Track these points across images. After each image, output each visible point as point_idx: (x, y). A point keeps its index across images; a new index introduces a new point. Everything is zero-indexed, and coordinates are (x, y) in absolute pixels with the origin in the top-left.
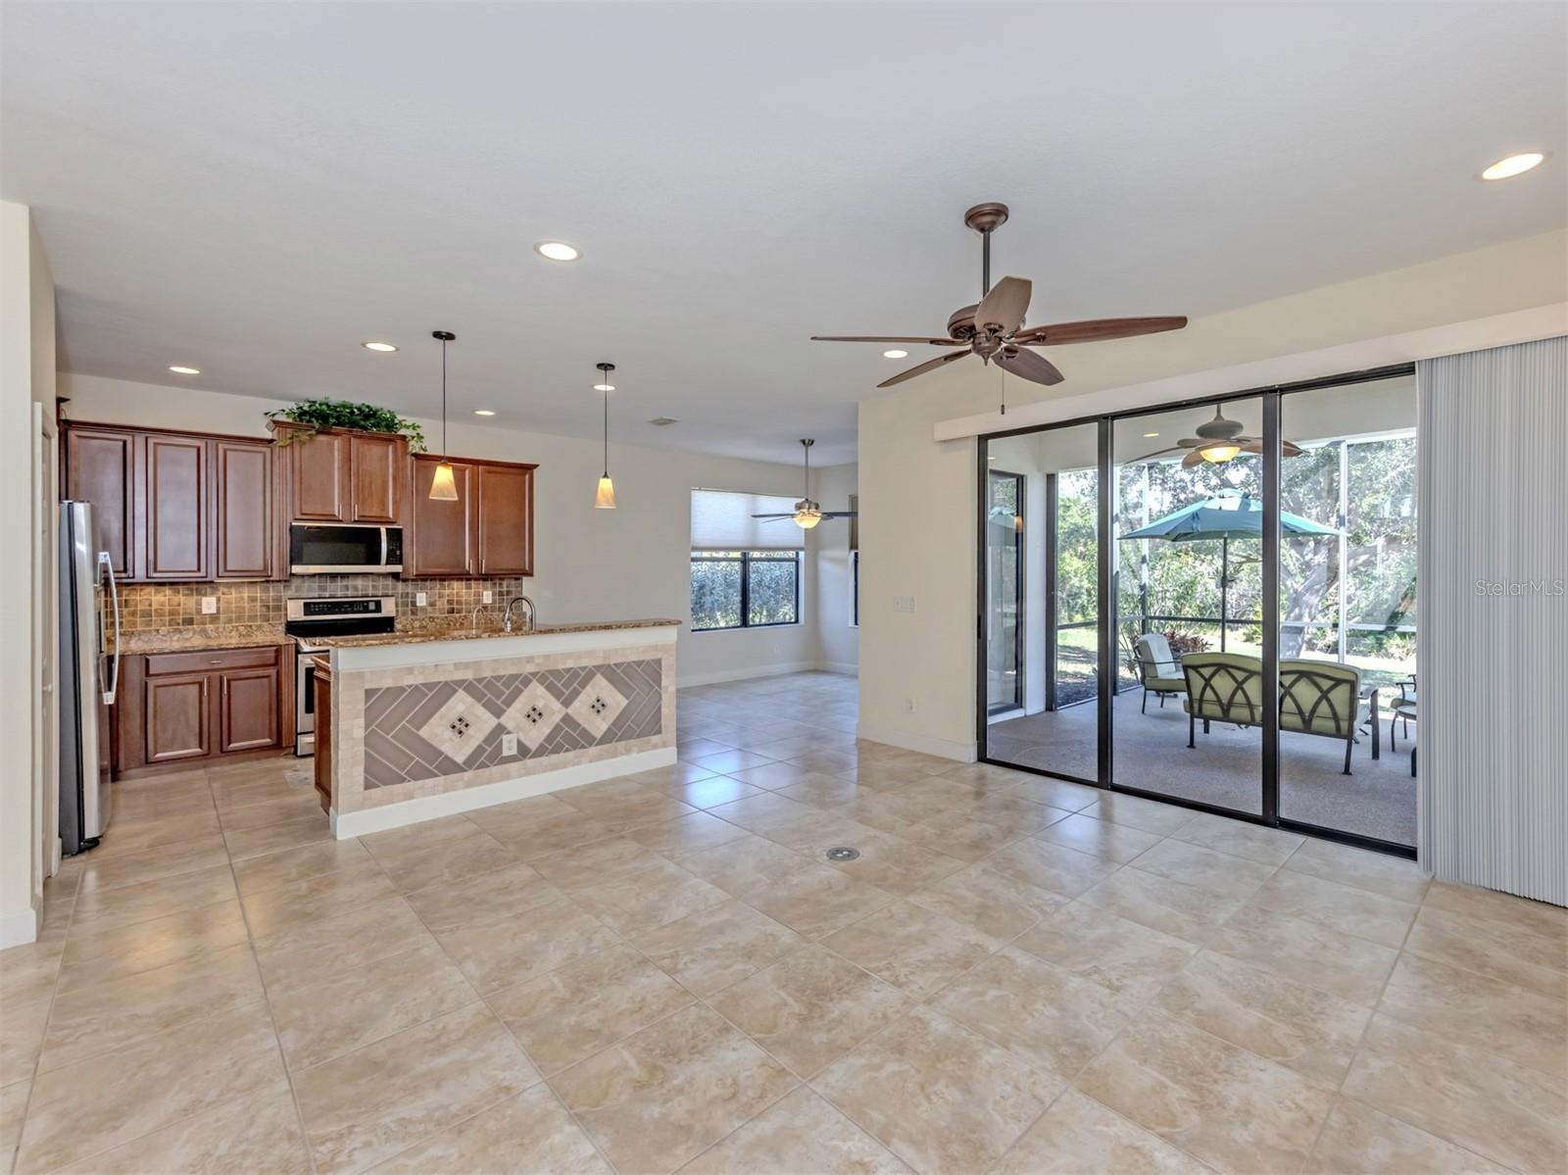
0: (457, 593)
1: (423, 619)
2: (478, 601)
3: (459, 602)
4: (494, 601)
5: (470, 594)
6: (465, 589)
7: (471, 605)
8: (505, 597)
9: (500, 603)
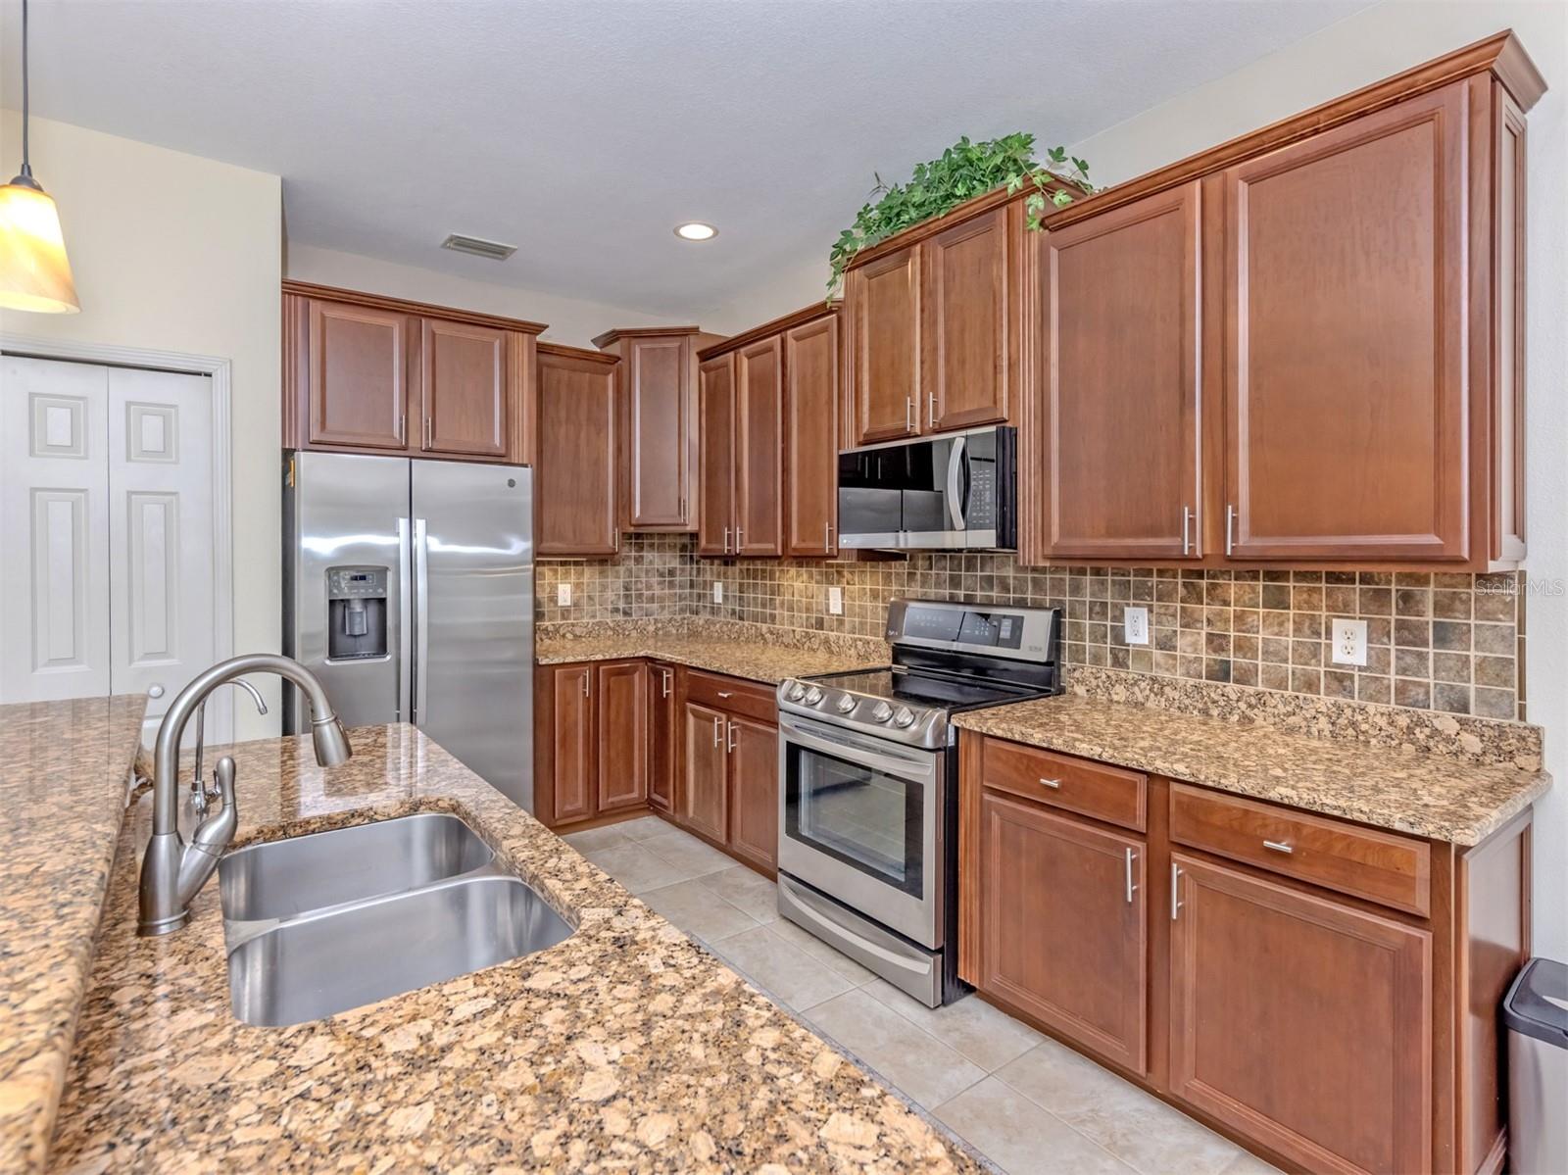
0: (1240, 616)
1: (1135, 683)
2: (1315, 652)
3: (1244, 648)
4: (1378, 661)
5: (1281, 624)
6: (1264, 607)
7: (1286, 661)
8: (1431, 650)
9: (1402, 671)
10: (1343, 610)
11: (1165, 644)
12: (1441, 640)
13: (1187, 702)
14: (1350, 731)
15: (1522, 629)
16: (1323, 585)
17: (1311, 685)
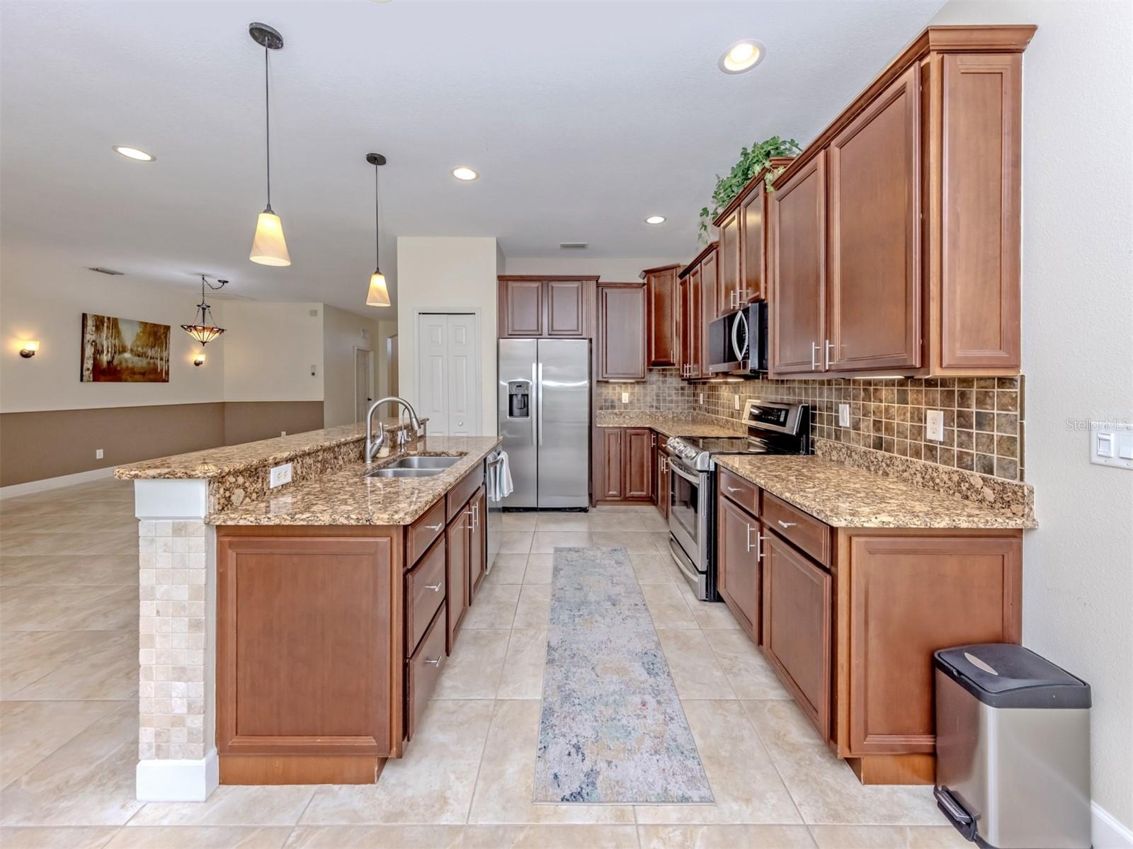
0: (887, 409)
1: (841, 450)
2: (919, 432)
3: (889, 429)
4: (949, 435)
5: (905, 414)
6: (898, 403)
7: (906, 437)
8: (974, 431)
9: (960, 445)
10: (931, 404)
11: (856, 426)
12: (980, 425)
13: (861, 461)
14: (931, 483)
15: (1022, 418)
16: (923, 388)
17: (917, 454)
